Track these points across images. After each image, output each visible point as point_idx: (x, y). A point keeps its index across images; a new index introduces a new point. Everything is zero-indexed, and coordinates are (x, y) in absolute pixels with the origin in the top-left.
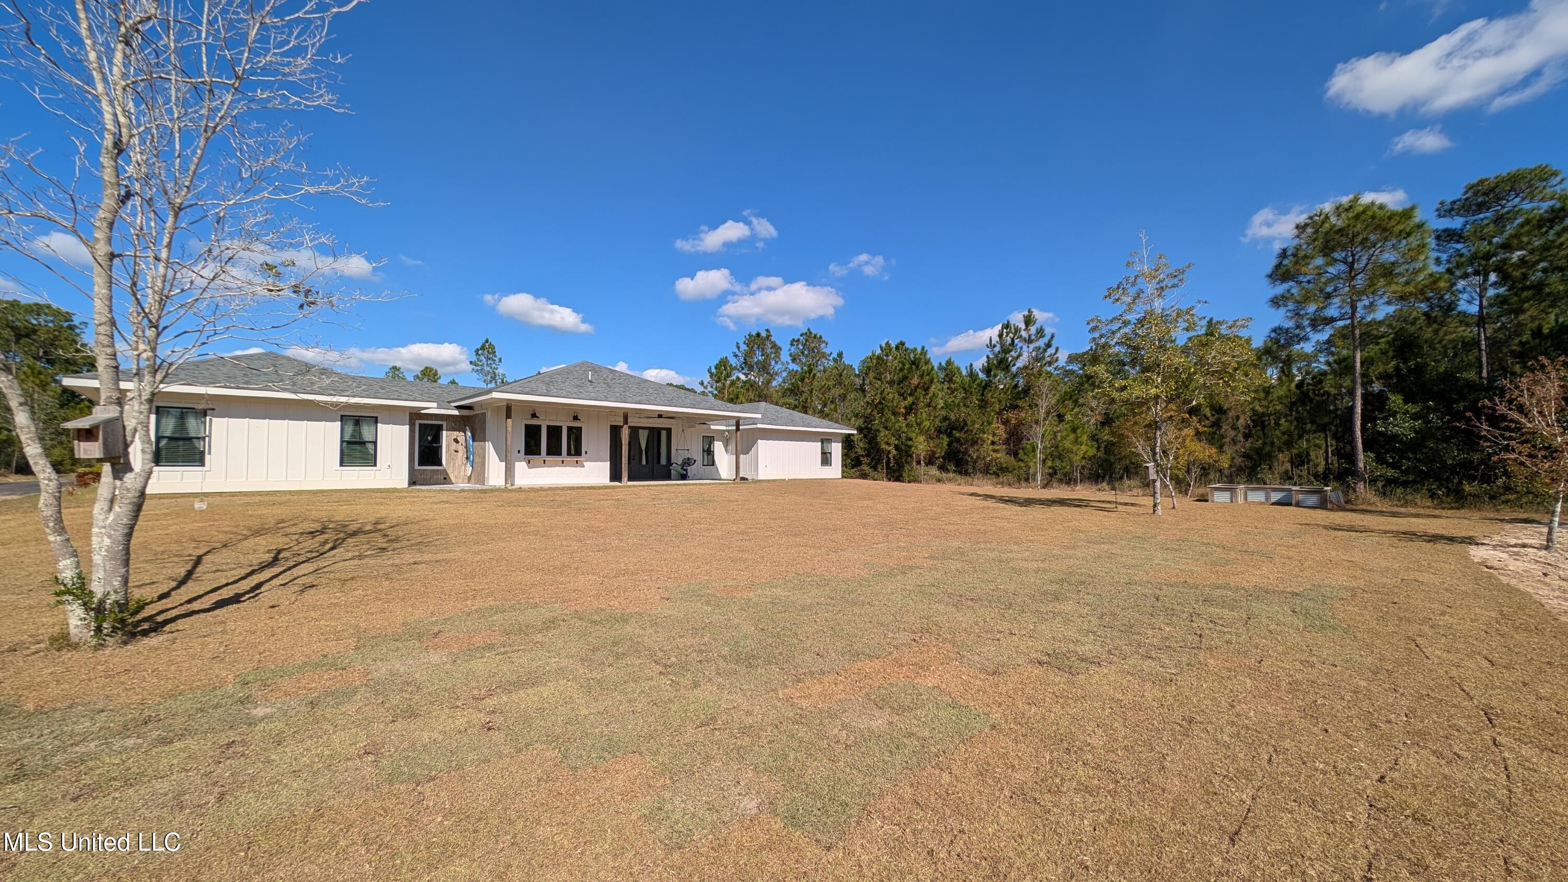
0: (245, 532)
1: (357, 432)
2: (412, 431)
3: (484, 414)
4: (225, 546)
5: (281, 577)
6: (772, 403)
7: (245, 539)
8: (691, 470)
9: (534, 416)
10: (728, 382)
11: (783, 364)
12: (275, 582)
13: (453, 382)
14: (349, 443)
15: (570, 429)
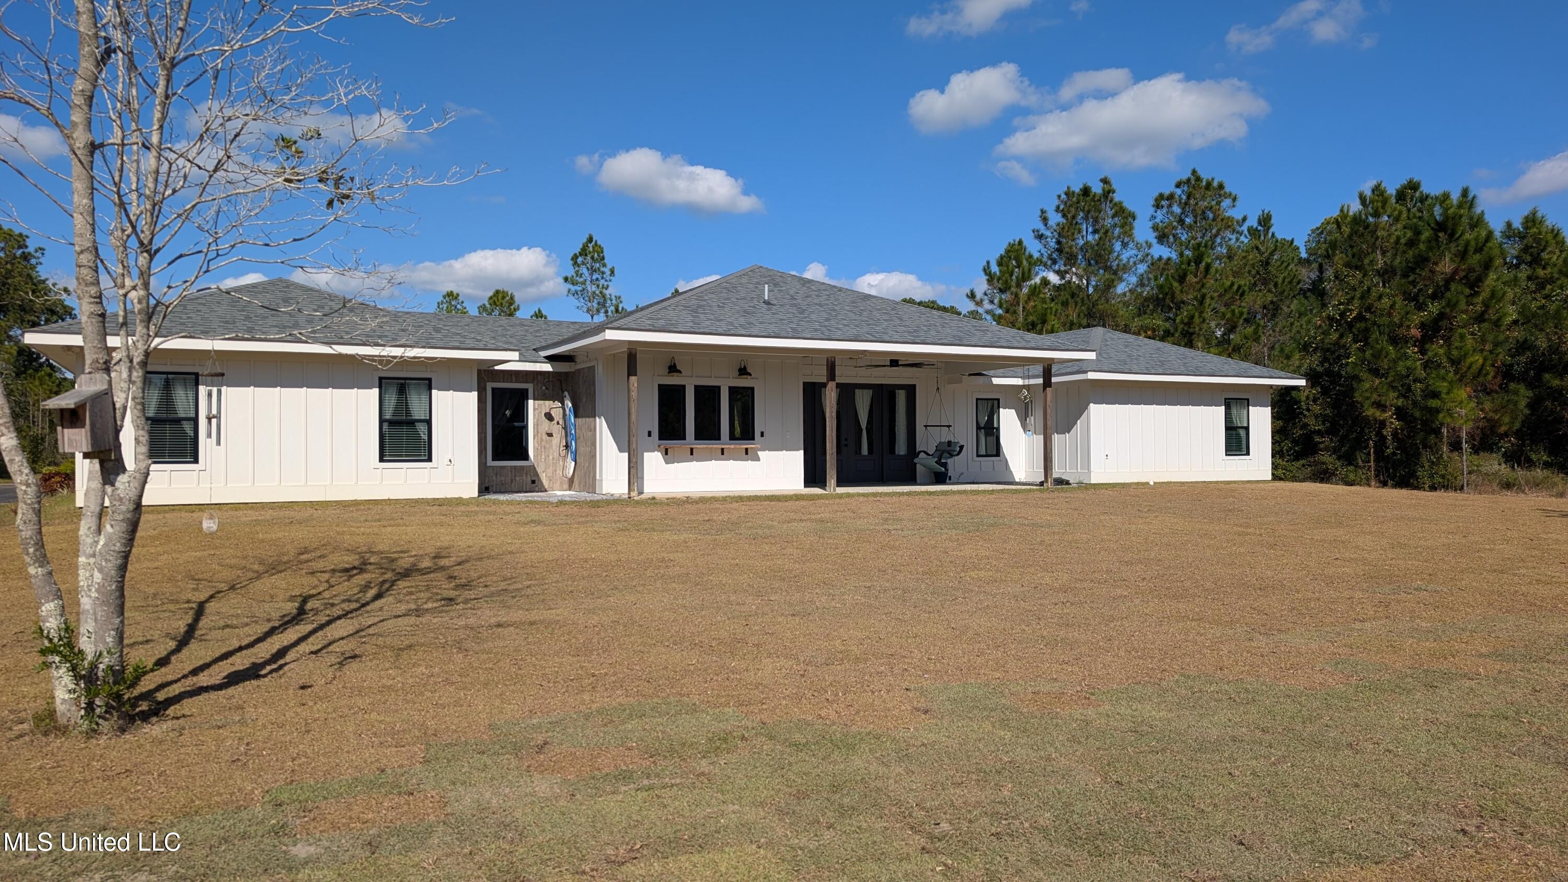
0: (256, 567)
1: (403, 405)
2: (481, 401)
3: (592, 369)
4: (232, 588)
5: (311, 640)
6: (1116, 327)
7: (258, 578)
8: (955, 465)
9: (673, 369)
10: (1025, 290)
11: (1138, 247)
12: (304, 648)
13: (539, 315)
14: (391, 423)
15: (733, 391)
